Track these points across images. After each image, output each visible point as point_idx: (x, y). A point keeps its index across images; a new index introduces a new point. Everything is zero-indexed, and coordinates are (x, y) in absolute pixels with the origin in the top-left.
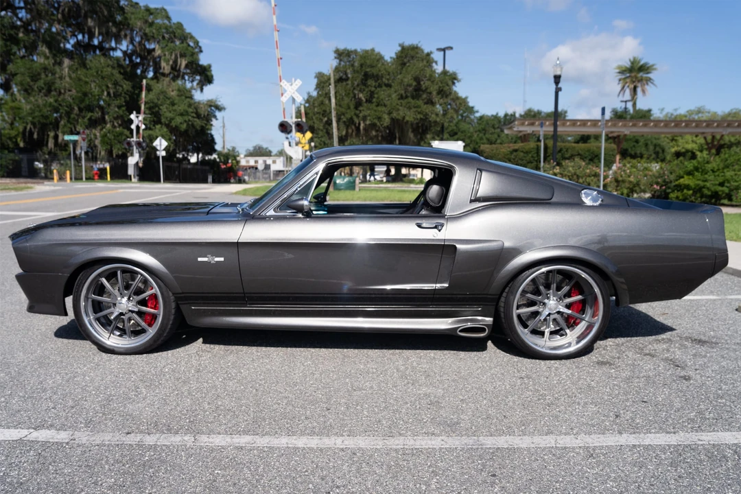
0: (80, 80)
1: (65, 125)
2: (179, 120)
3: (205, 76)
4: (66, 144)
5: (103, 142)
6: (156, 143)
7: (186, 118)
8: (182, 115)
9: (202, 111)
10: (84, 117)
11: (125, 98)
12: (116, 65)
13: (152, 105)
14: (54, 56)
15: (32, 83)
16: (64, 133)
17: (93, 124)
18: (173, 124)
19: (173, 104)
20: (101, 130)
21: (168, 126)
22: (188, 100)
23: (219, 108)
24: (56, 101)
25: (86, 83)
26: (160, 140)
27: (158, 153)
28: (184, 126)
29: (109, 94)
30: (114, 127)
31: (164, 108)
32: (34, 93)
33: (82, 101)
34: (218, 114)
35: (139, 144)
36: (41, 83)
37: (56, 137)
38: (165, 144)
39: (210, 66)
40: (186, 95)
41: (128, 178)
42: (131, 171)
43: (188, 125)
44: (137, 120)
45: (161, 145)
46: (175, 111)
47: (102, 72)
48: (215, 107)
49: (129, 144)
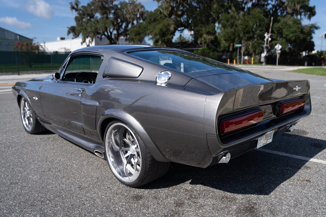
0: (245, 20)
1: (237, 40)
2: (291, 35)
3: (311, 12)
4: (237, 48)
5: (252, 47)
6: (276, 47)
7: (295, 34)
8: (293, 32)
9: (305, 31)
10: (245, 36)
11: (265, 26)
12: (263, 12)
13: (278, 29)
14: (237, 11)
15: (226, 23)
16: (237, 44)
17: (249, 39)
18: (288, 37)
19: (290, 27)
20: (252, 41)
21: (286, 38)
22: (298, 25)
23: (317, 28)
24: (235, 30)
25: (248, 21)
26: (278, 45)
27: (277, 51)
28: (294, 38)
29: (257, 25)
30: (258, 40)
31: (284, 30)
32: (227, 27)
33: (245, 29)
34: (316, 31)
35: (267, 47)
36: (229, 23)
37: (233, 46)
38: (280, 47)
39: (314, 7)
40: (298, 22)
41: (261, 63)
42: (263, 60)
43: (296, 37)
44: (267, 36)
45: (278, 47)
46: (290, 31)
47: (255, 15)
48: (314, 27)
49: (263, 47)
